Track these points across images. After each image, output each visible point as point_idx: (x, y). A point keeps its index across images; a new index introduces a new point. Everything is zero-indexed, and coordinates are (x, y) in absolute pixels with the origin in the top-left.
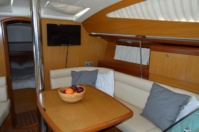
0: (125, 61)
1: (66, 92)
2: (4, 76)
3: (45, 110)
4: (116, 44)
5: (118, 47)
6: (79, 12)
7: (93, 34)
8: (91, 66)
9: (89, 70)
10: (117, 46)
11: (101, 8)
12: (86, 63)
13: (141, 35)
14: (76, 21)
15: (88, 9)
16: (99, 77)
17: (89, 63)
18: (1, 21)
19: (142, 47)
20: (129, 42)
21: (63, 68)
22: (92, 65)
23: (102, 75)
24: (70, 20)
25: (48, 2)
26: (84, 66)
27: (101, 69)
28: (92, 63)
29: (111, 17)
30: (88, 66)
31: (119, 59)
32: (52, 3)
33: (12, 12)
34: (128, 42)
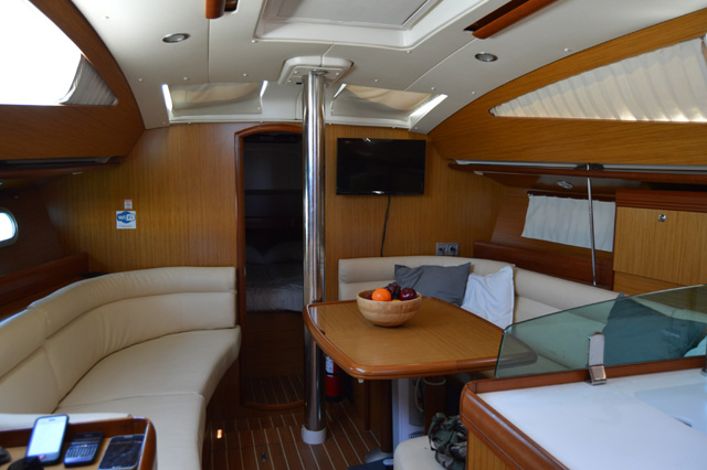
0: (554, 241)
1: (373, 297)
2: (230, 265)
3: (324, 333)
4: (531, 193)
5: (536, 202)
6: (419, 106)
7: (460, 163)
8: (454, 256)
9: (446, 265)
10: (531, 197)
11: (474, 94)
12: (438, 246)
13: (592, 162)
14: (413, 128)
15: (442, 97)
16: (473, 283)
17: (447, 248)
18: (237, 133)
19: (593, 198)
20: (563, 184)
21: (375, 256)
22: (454, 253)
23: (481, 279)
24: (396, 128)
25: (344, 86)
26: (431, 253)
27: (479, 264)
28: (456, 247)
29: (503, 115)
30: (443, 253)
31: (538, 237)
32: (352, 88)
33: (260, 113)
34: (560, 184)
